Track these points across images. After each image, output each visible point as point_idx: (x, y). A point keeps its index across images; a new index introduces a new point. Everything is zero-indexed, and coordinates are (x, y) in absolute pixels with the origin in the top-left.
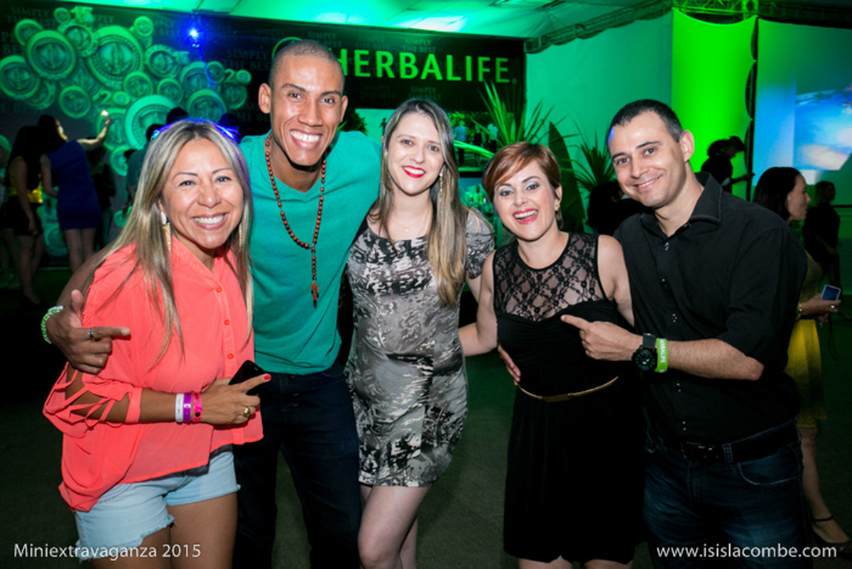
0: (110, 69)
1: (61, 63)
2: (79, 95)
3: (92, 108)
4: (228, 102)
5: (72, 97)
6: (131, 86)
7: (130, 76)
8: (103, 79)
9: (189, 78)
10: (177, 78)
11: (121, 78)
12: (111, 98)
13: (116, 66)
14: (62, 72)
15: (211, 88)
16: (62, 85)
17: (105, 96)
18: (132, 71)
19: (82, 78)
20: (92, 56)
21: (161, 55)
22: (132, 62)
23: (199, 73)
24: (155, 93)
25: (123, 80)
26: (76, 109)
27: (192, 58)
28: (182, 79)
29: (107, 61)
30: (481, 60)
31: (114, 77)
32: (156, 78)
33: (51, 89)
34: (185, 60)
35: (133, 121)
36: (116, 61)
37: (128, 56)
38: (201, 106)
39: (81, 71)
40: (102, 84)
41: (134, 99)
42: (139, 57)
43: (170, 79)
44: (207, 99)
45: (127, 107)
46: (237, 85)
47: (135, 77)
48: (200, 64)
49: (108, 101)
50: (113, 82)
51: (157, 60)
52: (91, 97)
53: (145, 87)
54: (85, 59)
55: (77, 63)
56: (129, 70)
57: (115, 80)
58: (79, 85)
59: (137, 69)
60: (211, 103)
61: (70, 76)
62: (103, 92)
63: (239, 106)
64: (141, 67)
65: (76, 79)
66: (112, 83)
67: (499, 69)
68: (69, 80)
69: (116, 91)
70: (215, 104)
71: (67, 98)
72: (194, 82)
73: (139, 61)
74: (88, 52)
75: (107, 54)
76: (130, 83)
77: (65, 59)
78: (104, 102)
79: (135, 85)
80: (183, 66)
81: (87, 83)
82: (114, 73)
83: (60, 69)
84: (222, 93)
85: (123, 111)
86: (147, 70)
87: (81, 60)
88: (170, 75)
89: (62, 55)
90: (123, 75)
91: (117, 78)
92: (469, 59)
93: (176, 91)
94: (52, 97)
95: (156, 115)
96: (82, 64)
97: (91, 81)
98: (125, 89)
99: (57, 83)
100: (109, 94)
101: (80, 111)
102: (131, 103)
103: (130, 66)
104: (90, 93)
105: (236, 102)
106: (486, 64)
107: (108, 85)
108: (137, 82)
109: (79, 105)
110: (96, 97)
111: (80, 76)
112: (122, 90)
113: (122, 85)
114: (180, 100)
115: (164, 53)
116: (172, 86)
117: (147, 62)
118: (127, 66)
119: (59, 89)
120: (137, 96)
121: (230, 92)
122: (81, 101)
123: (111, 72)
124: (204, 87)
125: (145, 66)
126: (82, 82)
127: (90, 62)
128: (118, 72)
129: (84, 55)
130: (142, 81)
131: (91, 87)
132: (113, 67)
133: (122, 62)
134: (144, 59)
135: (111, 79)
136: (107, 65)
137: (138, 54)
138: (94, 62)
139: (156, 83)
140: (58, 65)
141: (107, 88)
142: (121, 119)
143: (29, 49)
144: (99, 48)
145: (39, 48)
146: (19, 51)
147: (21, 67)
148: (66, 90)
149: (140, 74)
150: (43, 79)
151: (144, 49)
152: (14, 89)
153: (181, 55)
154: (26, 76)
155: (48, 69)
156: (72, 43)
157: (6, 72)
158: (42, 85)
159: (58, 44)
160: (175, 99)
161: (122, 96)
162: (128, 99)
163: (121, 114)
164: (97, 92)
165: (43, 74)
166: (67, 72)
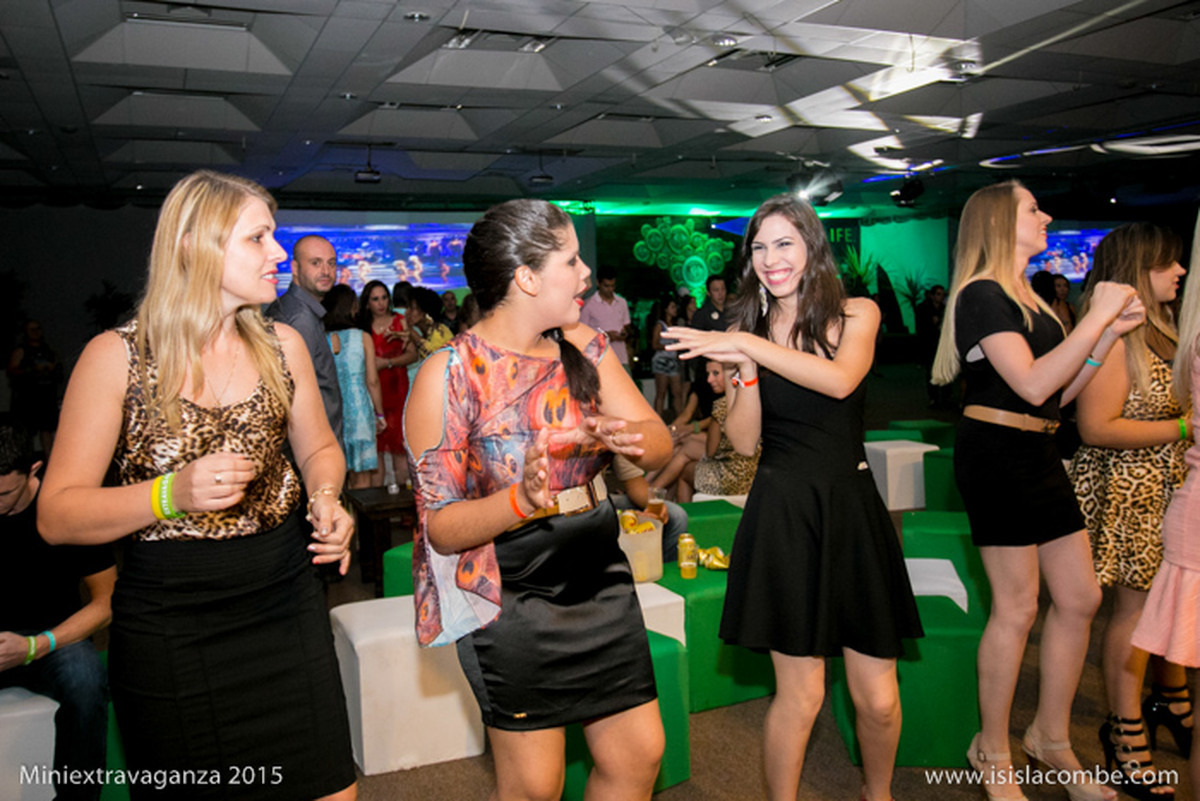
0: (677, 245)
2: (665, 258)
4: (724, 257)
5: (662, 259)
7: (685, 247)
8: (674, 250)
9: (708, 247)
10: (703, 248)
13: (679, 243)
14: (658, 248)
15: (717, 252)
17: (675, 258)
20: (670, 239)
22: (685, 241)
23: (713, 245)
27: (710, 237)
28: (705, 248)
29: (676, 241)
30: (839, 230)
31: (678, 249)
32: (695, 247)
33: (654, 255)
34: (707, 239)
36: (679, 241)
37: (684, 238)
38: (713, 261)
39: (665, 247)
40: (674, 252)
42: (688, 238)
43: (701, 248)
44: (716, 257)
46: (727, 249)
48: (712, 240)
49: (676, 260)
51: (695, 240)
52: (669, 259)
55: (664, 243)
56: (684, 245)
58: (665, 253)
59: (687, 244)
61: (661, 249)
62: (674, 256)
64: (689, 243)
65: (664, 251)
66: (678, 251)
67: (847, 235)
68: (661, 251)
69: (679, 255)
70: (718, 259)
71: (660, 260)
72: (711, 249)
73: (688, 240)
75: (676, 238)
77: (659, 242)
78: (674, 260)
80: (706, 242)
81: (667, 252)
84: (722, 254)
86: (692, 245)
88: (700, 246)
89: (658, 239)
90: (682, 247)
91: (680, 249)
92: (832, 231)
93: (703, 254)
94: (655, 259)
96: (666, 244)
97: (669, 251)
99: (657, 253)
100: (676, 256)
102: (685, 260)
103: (685, 243)
104: (669, 256)
105: (728, 258)
106: (841, 233)
107: (676, 252)
110: (671, 259)
111: (665, 249)
112: (682, 254)
113: (681, 252)
115: (698, 236)
116: (701, 251)
117: (691, 241)
118: (683, 243)
119: (657, 255)
121: (726, 253)
122: (666, 261)
123: (677, 247)
124: (714, 251)
128: (680, 246)
129: (667, 239)
130: (689, 249)
131: (669, 254)
133: (681, 241)
134: (690, 239)
136: (675, 243)
138: (670, 242)
139: (695, 250)
140: (657, 245)
141: (676, 254)
142: (680, 268)
143: (647, 237)
144: (673, 235)
145: (650, 237)
146: (642, 239)
147: (642, 246)
148: (661, 255)
149: (688, 246)
150: (651, 252)
151: (690, 234)
152: (640, 255)
153: (705, 236)
154: (645, 250)
155: (653, 246)
156: (663, 233)
157: (638, 249)
158: (651, 255)
159: (657, 235)
160: (702, 257)
161: (681, 258)
162: (683, 258)
163: (680, 266)
164: (672, 255)
165: (651, 249)
166: (660, 247)
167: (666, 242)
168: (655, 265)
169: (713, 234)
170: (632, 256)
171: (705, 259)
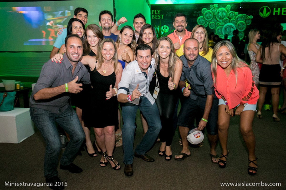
0: (220, 17)
2: (213, 24)
3: (216, 26)
4: (246, 24)
5: (211, 24)
6: (224, 21)
8: (218, 20)
9: (238, 18)
10: (235, 19)
12: (220, 24)
15: (243, 21)
16: (210, 22)
17: (218, 24)
18: (225, 18)
23: (241, 17)
24: (229, 22)
25: (222, 20)
26: (212, 27)
28: (236, 19)
32: (230, 19)
33: (208, 23)
35: (224, 29)
36: (222, 16)
37: (224, 14)
38: (240, 25)
39: (214, 18)
41: (225, 24)
42: (227, 14)
43: (233, 19)
44: (241, 23)
45: (223, 26)
46: (249, 19)
47: (225, 19)
48: (240, 15)
50: (221, 20)
51: (231, 15)
53: (227, 21)
54: (215, 16)
56: (224, 17)
58: (213, 22)
60: (242, 24)
61: (212, 20)
62: (218, 23)
63: (249, 24)
65: (213, 20)
68: (211, 21)
69: (221, 22)
70: (243, 24)
72: (239, 19)
74: (216, 14)
75: (220, 14)
76: (224, 20)
78: (218, 25)
79: (225, 21)
80: (237, 15)
81: (215, 21)
82: (221, 18)
83: (209, 18)
84: (245, 22)
85: (222, 27)
86: (228, 17)
88: (233, 18)
89: (210, 15)
90: (223, 18)
93: (234, 22)
94: (208, 24)
95: (229, 27)
97: (216, 20)
99: (209, 22)
100: (219, 23)
101: (213, 27)
102: (224, 25)
104: (215, 23)
105: (249, 23)
107: (219, 21)
108: (226, 20)
109: (213, 26)
110: (216, 24)
111: (214, 20)
112: (222, 22)
113: (222, 21)
114: (235, 24)
115: (232, 13)
116: (234, 20)
119: (209, 23)
120: (225, 23)
121: (247, 21)
122: (213, 25)
124: (241, 20)
126: (214, 21)
128: (222, 18)
130: (227, 20)
131: (216, 22)
138: (217, 16)
139: (230, 20)
140: (210, 17)
141: (219, 22)
142: (221, 29)
143: (204, 14)
144: (218, 13)
145: (206, 14)
146: (202, 15)
147: (202, 19)
149: (227, 18)
151: (228, 12)
153: (236, 13)
155: (207, 18)
156: (213, 12)
157: (199, 20)
158: (206, 22)
159: (210, 13)
162: (223, 24)
163: (221, 27)
164: (217, 23)
165: (206, 20)
166: (211, 19)
168: (208, 27)
169: (240, 11)
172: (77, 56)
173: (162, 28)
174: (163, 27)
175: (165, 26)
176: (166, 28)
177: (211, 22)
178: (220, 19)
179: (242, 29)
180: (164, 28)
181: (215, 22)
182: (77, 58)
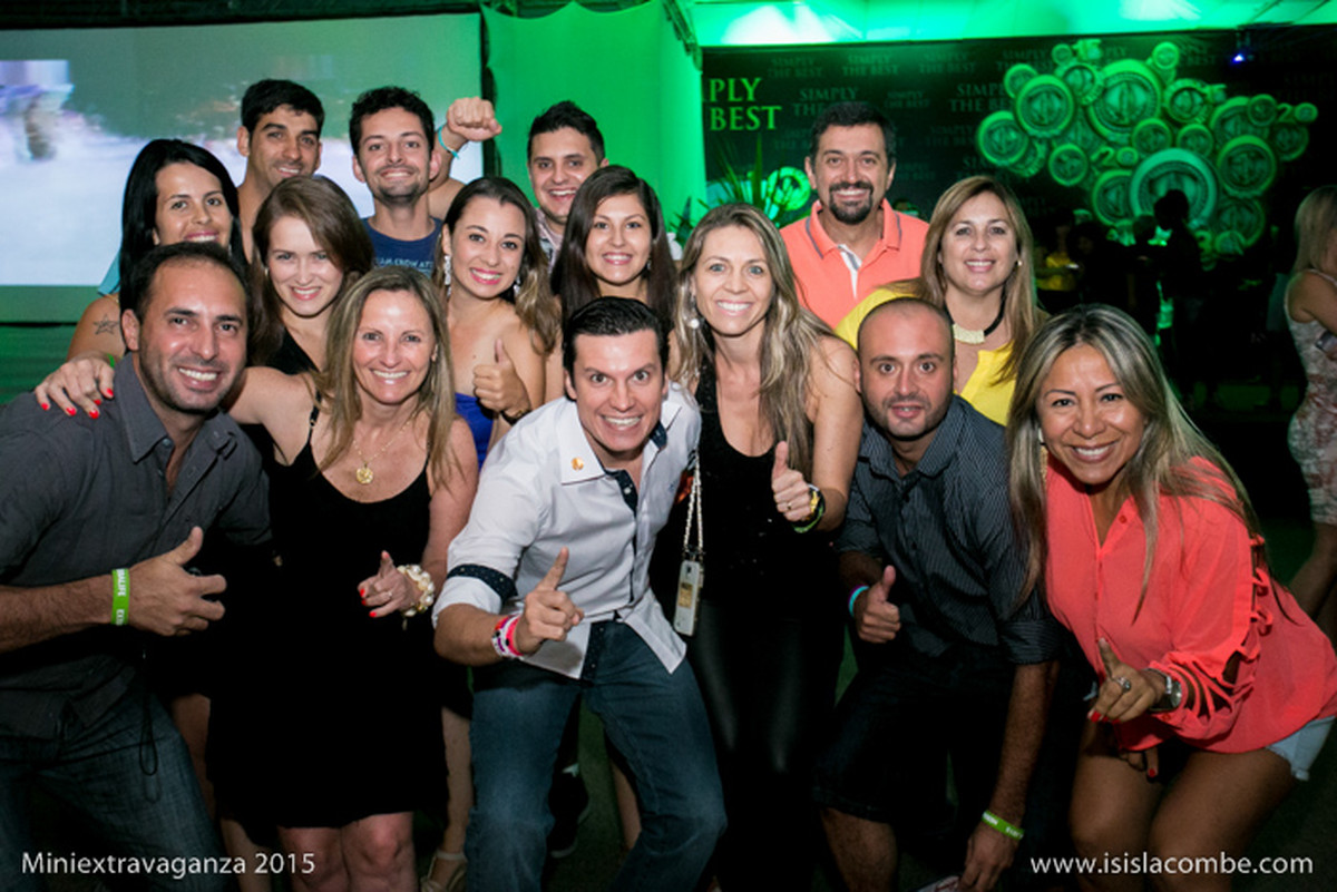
0: (1115, 117)
1: (1054, 115)
2: (1073, 155)
3: (1090, 171)
4: (1277, 152)
5: (1065, 158)
6: (1142, 137)
7: (1142, 124)
8: (1105, 131)
9: (1223, 121)
10: (1206, 124)
11: (1129, 129)
12: (1114, 158)
13: (1125, 113)
14: (1055, 128)
15: (1255, 134)
16: (1054, 143)
17: (1107, 153)
18: (1146, 118)
19: (1080, 133)
20: (1094, 103)
21: (1186, 94)
22: (1145, 106)
23: (1242, 114)
24: (1174, 145)
25: (1131, 132)
26: (1070, 173)
27: (1231, 93)
28: (1213, 123)
29: (1112, 108)
31: (1120, 129)
32: (1176, 124)
33: (1041, 150)
34: (1220, 96)
35: (1141, 186)
36: (1125, 106)
37: (1141, 98)
38: (1237, 160)
39: (1079, 124)
40: (1102, 138)
41: (1143, 156)
42: (1155, 99)
43: (1197, 125)
44: (1247, 148)
45: (1133, 168)
46: (1294, 127)
47: (1150, 125)
48: (1240, 101)
49: (1110, 161)
50: (1118, 135)
51: (1180, 101)
52: (1088, 157)
53: (1161, 138)
54: (1085, 108)
55: (1075, 113)
56: (1141, 117)
57: (1123, 132)
58: (1075, 143)
59: (1152, 115)
60: (1253, 155)
61: (1065, 132)
62: (1104, 149)
63: (1294, 156)
64: (1158, 111)
65: (1072, 135)
66: (1117, 137)
68: (1062, 138)
69: (1121, 146)
70: (1259, 156)
71: (1059, 161)
72: (1230, 127)
73: (1155, 105)
74: (1090, 99)
75: (1113, 98)
76: (1140, 134)
77: (1060, 110)
78: (1105, 162)
79: (1148, 136)
80: (1216, 105)
81: (1085, 140)
82: (1122, 122)
83: (1053, 124)
84: (1271, 140)
85: (1127, 173)
86: (1165, 116)
87: (1080, 110)
88: (1197, 119)
89: (1057, 104)
90: (1133, 124)
91: (1124, 129)
93: (1202, 141)
94: (1041, 160)
95: (1172, 176)
96: (1081, 116)
97: (1091, 135)
98: (1135, 144)
99: (1049, 143)
100: (1111, 150)
101: (1074, 176)
102: (1141, 161)
103: (1143, 112)
104: (1088, 152)
105: (1292, 150)
107: (1112, 139)
108: (1151, 133)
109: (1072, 168)
110: (1094, 157)
111: (1076, 131)
112: (1130, 145)
113: (1130, 139)
114: (1208, 152)
115: (1190, 90)
116: (1198, 133)
117: (1166, 105)
118: (1138, 113)
119: (1050, 149)
120: (1149, 152)
121: (1282, 137)
122: (1076, 163)
123: (1116, 122)
124: (1244, 133)
125: (1164, 110)
126: (1080, 139)
127: (1091, 111)
128: (1126, 121)
129: (1084, 103)
130: (1157, 130)
131: (1089, 144)
132: (1119, 115)
133: (1132, 108)
134: (1163, 100)
135: (1116, 131)
136: (1112, 113)
137: (1155, 94)
138: (1095, 111)
139: (1175, 130)
140: (1052, 119)
141: (1110, 144)
142: (1125, 184)
143: (1020, 101)
144: (1105, 91)
145: (1030, 99)
146: (1008, 104)
147: (1007, 126)
148: (1058, 150)
149: (1156, 121)
150: (1032, 138)
151: (1164, 87)
152: (997, 153)
153: (1215, 90)
154: (1013, 135)
155: (1039, 124)
156: (1071, 88)
157: (990, 132)
158: (1031, 147)
159: (1053, 92)
160: (1200, 152)
161: (1129, 153)
162: (1136, 156)
163: (1126, 177)
164: (1097, 149)
165: (1032, 131)
166: (1062, 126)
167: (1081, 113)
168: (1044, 173)
169: (1237, 81)
170: (973, 151)
171: (1211, 158)
172: (211, 377)
173: (768, 185)
174: (773, 177)
175: (786, 171)
176: (795, 184)
177: (1059, 144)
178: (1117, 125)
179: (1253, 184)
180: (780, 183)
181: (1086, 147)
182: (211, 391)
